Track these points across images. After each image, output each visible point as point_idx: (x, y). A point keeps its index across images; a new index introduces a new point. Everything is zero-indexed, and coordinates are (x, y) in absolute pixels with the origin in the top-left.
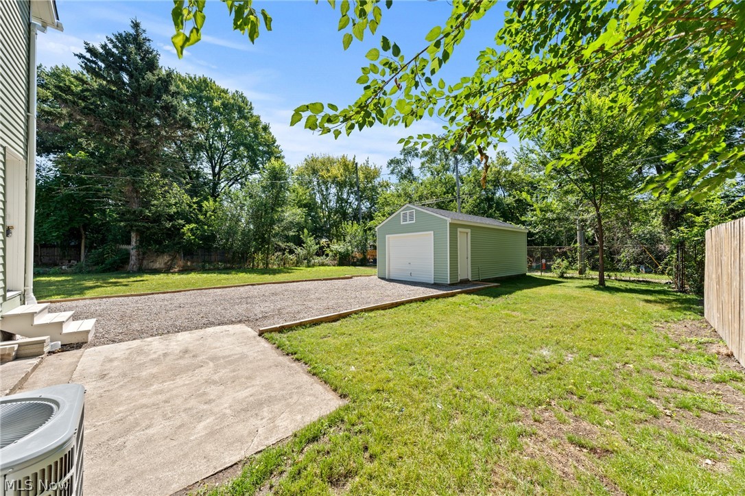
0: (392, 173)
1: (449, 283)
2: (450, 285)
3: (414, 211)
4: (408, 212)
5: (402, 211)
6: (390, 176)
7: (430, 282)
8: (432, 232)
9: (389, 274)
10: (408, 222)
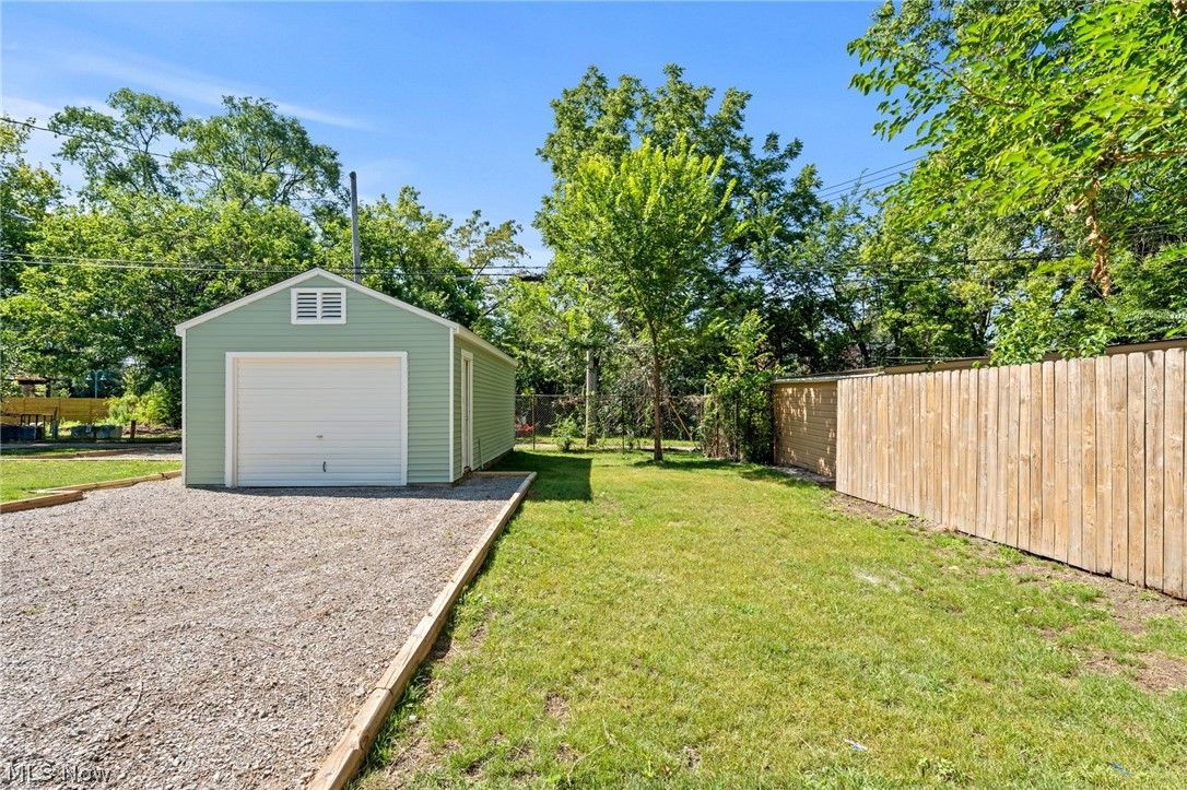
0: (71, 151)
1: (452, 480)
2: (456, 484)
3: (343, 291)
4: (319, 291)
5: (295, 286)
6: (59, 160)
7: (396, 483)
8: (404, 355)
9: (236, 473)
10: (319, 321)
